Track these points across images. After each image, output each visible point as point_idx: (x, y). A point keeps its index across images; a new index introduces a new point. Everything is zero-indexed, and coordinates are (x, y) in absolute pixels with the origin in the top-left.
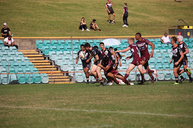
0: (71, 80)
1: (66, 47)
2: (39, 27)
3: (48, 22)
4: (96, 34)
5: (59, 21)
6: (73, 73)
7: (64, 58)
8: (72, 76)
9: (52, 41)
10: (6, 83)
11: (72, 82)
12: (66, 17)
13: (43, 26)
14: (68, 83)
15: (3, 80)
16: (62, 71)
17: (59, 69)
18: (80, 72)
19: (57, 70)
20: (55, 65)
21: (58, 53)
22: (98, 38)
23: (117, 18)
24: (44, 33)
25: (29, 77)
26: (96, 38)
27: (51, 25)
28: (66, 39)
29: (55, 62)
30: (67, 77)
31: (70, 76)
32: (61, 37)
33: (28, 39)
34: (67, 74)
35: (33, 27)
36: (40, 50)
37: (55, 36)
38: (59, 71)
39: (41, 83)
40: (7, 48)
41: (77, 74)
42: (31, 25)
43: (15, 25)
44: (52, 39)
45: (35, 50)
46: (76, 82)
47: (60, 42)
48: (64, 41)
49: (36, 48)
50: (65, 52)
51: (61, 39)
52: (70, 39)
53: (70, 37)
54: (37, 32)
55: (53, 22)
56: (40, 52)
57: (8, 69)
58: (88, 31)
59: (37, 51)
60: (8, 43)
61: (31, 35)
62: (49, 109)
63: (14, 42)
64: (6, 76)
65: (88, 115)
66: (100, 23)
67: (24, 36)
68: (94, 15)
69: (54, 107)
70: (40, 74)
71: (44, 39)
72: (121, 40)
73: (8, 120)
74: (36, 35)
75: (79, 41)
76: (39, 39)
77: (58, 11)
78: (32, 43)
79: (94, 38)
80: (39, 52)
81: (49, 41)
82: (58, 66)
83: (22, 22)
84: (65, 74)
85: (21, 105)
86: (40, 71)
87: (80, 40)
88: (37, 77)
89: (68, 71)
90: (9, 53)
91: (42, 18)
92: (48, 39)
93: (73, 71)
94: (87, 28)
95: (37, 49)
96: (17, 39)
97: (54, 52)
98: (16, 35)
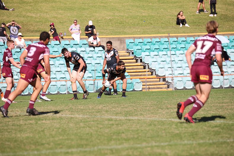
0: (168, 87)
1: (162, 47)
2: (128, 23)
3: (138, 17)
4: (197, 30)
5: (152, 16)
6: (171, 79)
7: (159, 60)
8: (171, 81)
9: (144, 39)
10: (93, 92)
11: (170, 89)
12: (160, 10)
13: (133, 22)
14: (166, 90)
15: (88, 87)
16: (157, 75)
17: (154, 73)
18: (180, 77)
19: (152, 74)
20: (149, 68)
21: (152, 54)
22: (201, 35)
23: (223, 11)
24: (134, 30)
25: (119, 83)
26: (197, 35)
27: (142, 20)
28: (161, 37)
29: (149, 66)
30: (164, 83)
31: (167, 82)
32: (155, 35)
33: (116, 38)
34: (164, 80)
35: (121, 23)
36: (131, 51)
37: (148, 34)
38: (154, 76)
39: (134, 90)
40: (92, 49)
41: (176, 79)
42: (119, 21)
43: (99, 21)
44: (145, 37)
45: (124, 51)
46: (176, 89)
47: (154, 40)
48: (160, 39)
49: (126, 48)
50: (161, 53)
51: (155, 37)
52: (166, 37)
53: (167, 35)
54: (126, 29)
55: (145, 16)
56: (131, 53)
57: (94, 74)
58: (187, 27)
59: (127, 53)
60: (93, 43)
61: (120, 33)
62: (165, 120)
63: (100, 42)
64: (92, 82)
65: (216, 126)
66: (201, 17)
67: (112, 34)
68: (194, 7)
69: (170, 118)
70: (131, 79)
71: (134, 38)
72: (228, 37)
73: (123, 133)
74: (125, 33)
75: (177, 39)
76: (129, 37)
77: (149, 3)
78: (121, 43)
79: (195, 35)
80: (129, 53)
81: (141, 40)
82: (153, 70)
83: (108, 18)
84: (162, 79)
85: (130, 115)
86: (131, 76)
87: (179, 38)
88: (129, 83)
89: (164, 76)
90: (95, 56)
91: (131, 12)
92: (140, 38)
93: (171, 76)
94: (186, 23)
95: (128, 49)
96: (103, 39)
97: (147, 53)
98: (101, 33)
